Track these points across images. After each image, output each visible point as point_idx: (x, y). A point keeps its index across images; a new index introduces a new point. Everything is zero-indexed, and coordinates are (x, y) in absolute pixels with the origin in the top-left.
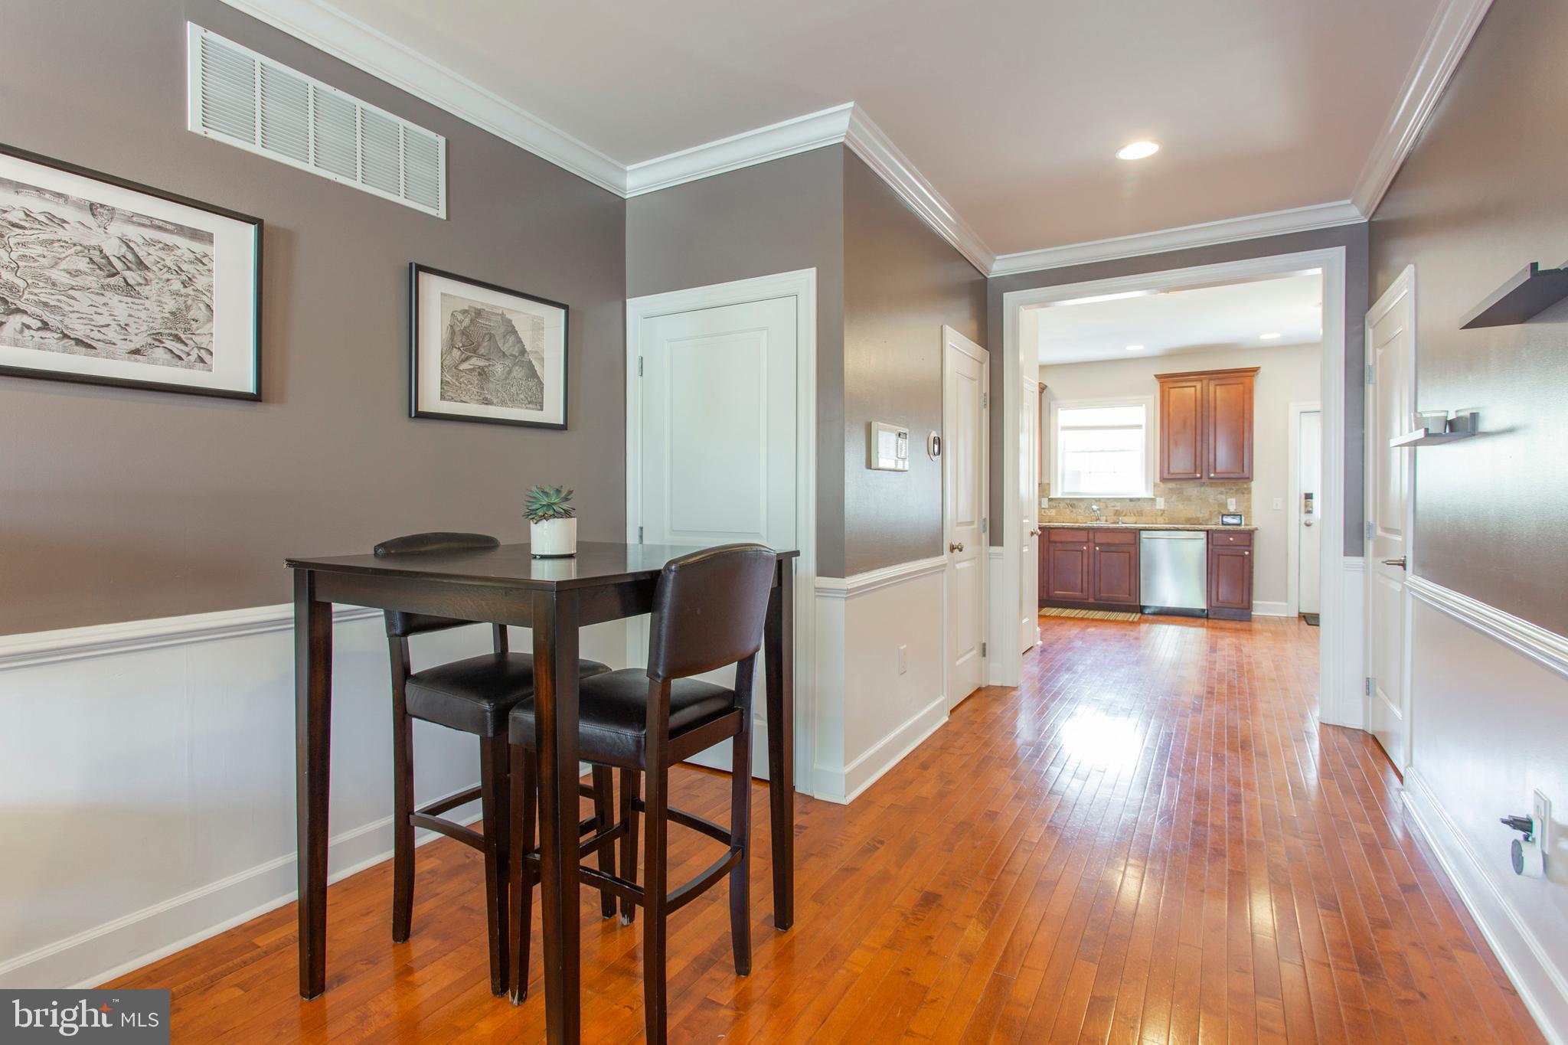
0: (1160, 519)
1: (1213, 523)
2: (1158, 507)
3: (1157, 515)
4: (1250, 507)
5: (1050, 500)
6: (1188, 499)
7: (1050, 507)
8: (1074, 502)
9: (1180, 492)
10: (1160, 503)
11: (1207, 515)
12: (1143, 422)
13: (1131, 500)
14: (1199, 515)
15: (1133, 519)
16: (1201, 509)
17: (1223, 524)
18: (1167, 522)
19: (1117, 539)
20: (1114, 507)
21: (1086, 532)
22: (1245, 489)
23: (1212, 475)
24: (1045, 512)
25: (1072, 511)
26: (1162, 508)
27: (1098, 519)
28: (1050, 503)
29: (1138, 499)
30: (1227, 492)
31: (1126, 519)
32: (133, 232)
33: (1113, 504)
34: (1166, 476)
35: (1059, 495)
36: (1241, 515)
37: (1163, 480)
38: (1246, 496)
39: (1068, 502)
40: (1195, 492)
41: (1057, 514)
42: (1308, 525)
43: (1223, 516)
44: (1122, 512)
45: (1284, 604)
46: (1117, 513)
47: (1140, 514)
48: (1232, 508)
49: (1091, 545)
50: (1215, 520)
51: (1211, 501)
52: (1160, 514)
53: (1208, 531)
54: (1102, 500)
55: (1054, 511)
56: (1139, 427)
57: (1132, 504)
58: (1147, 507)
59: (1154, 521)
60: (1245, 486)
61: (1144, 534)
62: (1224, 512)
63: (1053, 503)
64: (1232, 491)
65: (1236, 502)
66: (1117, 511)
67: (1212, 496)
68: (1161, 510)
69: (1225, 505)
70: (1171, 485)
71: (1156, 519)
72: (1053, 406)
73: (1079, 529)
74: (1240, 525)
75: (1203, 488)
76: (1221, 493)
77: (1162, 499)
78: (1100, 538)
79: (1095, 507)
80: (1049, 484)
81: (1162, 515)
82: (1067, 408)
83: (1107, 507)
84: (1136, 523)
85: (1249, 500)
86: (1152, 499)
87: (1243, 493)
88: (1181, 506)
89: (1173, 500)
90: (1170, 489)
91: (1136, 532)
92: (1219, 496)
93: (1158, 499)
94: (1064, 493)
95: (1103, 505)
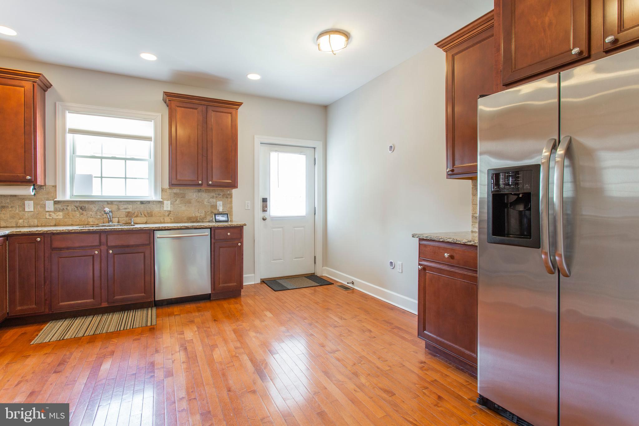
0: (168, 219)
1: (207, 220)
2: (165, 209)
3: (164, 216)
4: (231, 208)
5: (56, 203)
6: (189, 202)
7: (56, 211)
8: (87, 206)
9: (183, 196)
10: (167, 206)
11: (203, 215)
12: (152, 133)
13: (142, 203)
14: (198, 214)
15: (144, 219)
16: (198, 210)
17: (216, 221)
18: (173, 221)
19: (132, 240)
20: (126, 209)
21: (98, 236)
22: (229, 194)
23: (210, 182)
24: (50, 215)
25: (82, 214)
26: (169, 209)
27: (111, 221)
28: (56, 206)
29: (149, 202)
30: (216, 197)
31: (138, 220)
33: (125, 206)
34: (174, 182)
35: (68, 198)
36: (227, 214)
37: (171, 185)
38: (229, 199)
39: (78, 204)
40: (194, 196)
41: (64, 217)
42: (264, 219)
43: (215, 215)
44: (134, 214)
45: (253, 275)
46: (129, 215)
47: (150, 215)
48: (221, 209)
49: (103, 248)
50: (209, 218)
51: (205, 203)
52: (167, 214)
53: (211, 228)
54: (115, 203)
55: (61, 213)
56: (148, 139)
57: (142, 206)
58: (156, 209)
59: (162, 221)
60: (229, 193)
61: (158, 234)
62: (216, 212)
63: (59, 206)
64: (220, 196)
65: (223, 204)
66: (129, 212)
67: (207, 200)
68: (168, 211)
69: (215, 206)
70: (177, 190)
71: (164, 219)
72: (59, 107)
73: (89, 233)
74: (227, 221)
75: (200, 194)
76: (213, 197)
77: (169, 202)
78: (113, 241)
79: (107, 209)
80: (55, 187)
81: (168, 215)
83: (119, 209)
84: (146, 223)
85: (231, 202)
86: (160, 202)
87: (227, 198)
88: (183, 208)
89: (177, 202)
90: (175, 194)
91: (152, 232)
92: (211, 200)
93: (165, 202)
94: (72, 195)
95: (114, 207)
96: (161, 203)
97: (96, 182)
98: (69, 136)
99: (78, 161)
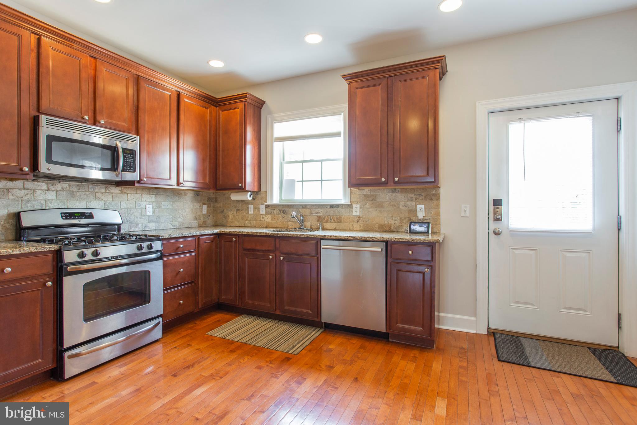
0: (356, 226)
1: (403, 230)
2: (354, 214)
3: (353, 222)
4: (438, 214)
5: (267, 206)
6: (381, 206)
7: (267, 214)
8: (287, 209)
9: (373, 198)
10: (356, 211)
11: (398, 222)
12: (340, 128)
13: (332, 206)
14: (391, 222)
15: (333, 225)
16: (392, 216)
17: (412, 232)
18: (362, 228)
19: (300, 249)
20: (317, 213)
22: (434, 195)
23: (397, 179)
24: (263, 218)
25: (284, 217)
26: (358, 214)
27: (302, 225)
28: (267, 209)
29: (338, 206)
30: (416, 199)
31: (328, 225)
33: (317, 210)
34: (354, 181)
35: (274, 202)
36: (428, 223)
37: (351, 185)
38: (435, 202)
39: (280, 208)
40: (387, 198)
41: (272, 219)
42: (497, 234)
43: (411, 223)
44: (324, 219)
45: (473, 318)
47: (339, 220)
48: (421, 215)
51: (401, 207)
52: (356, 219)
53: (386, 242)
54: (308, 207)
55: (270, 216)
56: (337, 134)
57: (333, 210)
58: (345, 214)
59: (351, 228)
60: (434, 192)
62: (414, 219)
63: (268, 210)
64: (422, 197)
65: (425, 209)
66: (320, 217)
67: (402, 203)
68: (357, 216)
69: (415, 212)
70: (366, 191)
71: (353, 225)
72: (269, 119)
74: (426, 233)
75: (394, 195)
76: (411, 199)
77: (358, 206)
78: (285, 247)
80: (266, 192)
81: (358, 222)
82: (281, 121)
83: (312, 213)
85: (438, 206)
86: (348, 205)
87: (432, 199)
88: (374, 213)
89: (367, 206)
90: (365, 196)
91: (317, 241)
92: (408, 203)
93: (354, 206)
94: (281, 200)
95: (307, 212)
96: (350, 206)
97: (298, 185)
98: (277, 146)
99: (286, 166)
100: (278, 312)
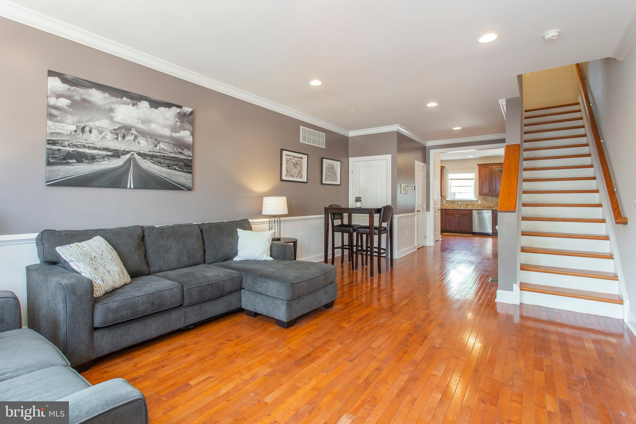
0: (480, 207)
2: (479, 203)
3: (478, 206)
5: (446, 201)
6: (488, 201)
7: (446, 203)
8: (454, 202)
9: (485, 199)
10: (480, 202)
11: (493, 206)
12: (474, 177)
13: (471, 201)
14: (491, 206)
15: (471, 207)
19: (466, 212)
21: (457, 210)
23: (494, 194)
24: (443, 204)
25: (453, 205)
26: (480, 203)
27: (461, 207)
29: (473, 201)
31: (469, 207)
32: (297, 159)
33: (465, 202)
34: (481, 194)
35: (449, 200)
37: (480, 195)
39: (451, 201)
40: (490, 199)
41: (448, 205)
44: (468, 205)
46: (466, 205)
47: (473, 205)
49: (458, 214)
50: (496, 207)
51: (494, 201)
53: (492, 210)
54: (462, 201)
56: (473, 179)
57: (471, 202)
58: (476, 203)
61: (474, 211)
63: (447, 202)
66: (466, 204)
70: (483, 197)
72: (447, 173)
73: (454, 209)
75: (492, 198)
78: (461, 212)
79: (459, 203)
80: (446, 196)
81: (480, 205)
82: (452, 173)
83: (463, 203)
88: (485, 203)
89: (483, 201)
91: (471, 210)
92: (497, 200)
93: (479, 201)
94: (450, 199)
95: (462, 203)
96: (477, 201)
97: (457, 194)
98: (449, 181)
99: (451, 187)
100: (458, 231)
